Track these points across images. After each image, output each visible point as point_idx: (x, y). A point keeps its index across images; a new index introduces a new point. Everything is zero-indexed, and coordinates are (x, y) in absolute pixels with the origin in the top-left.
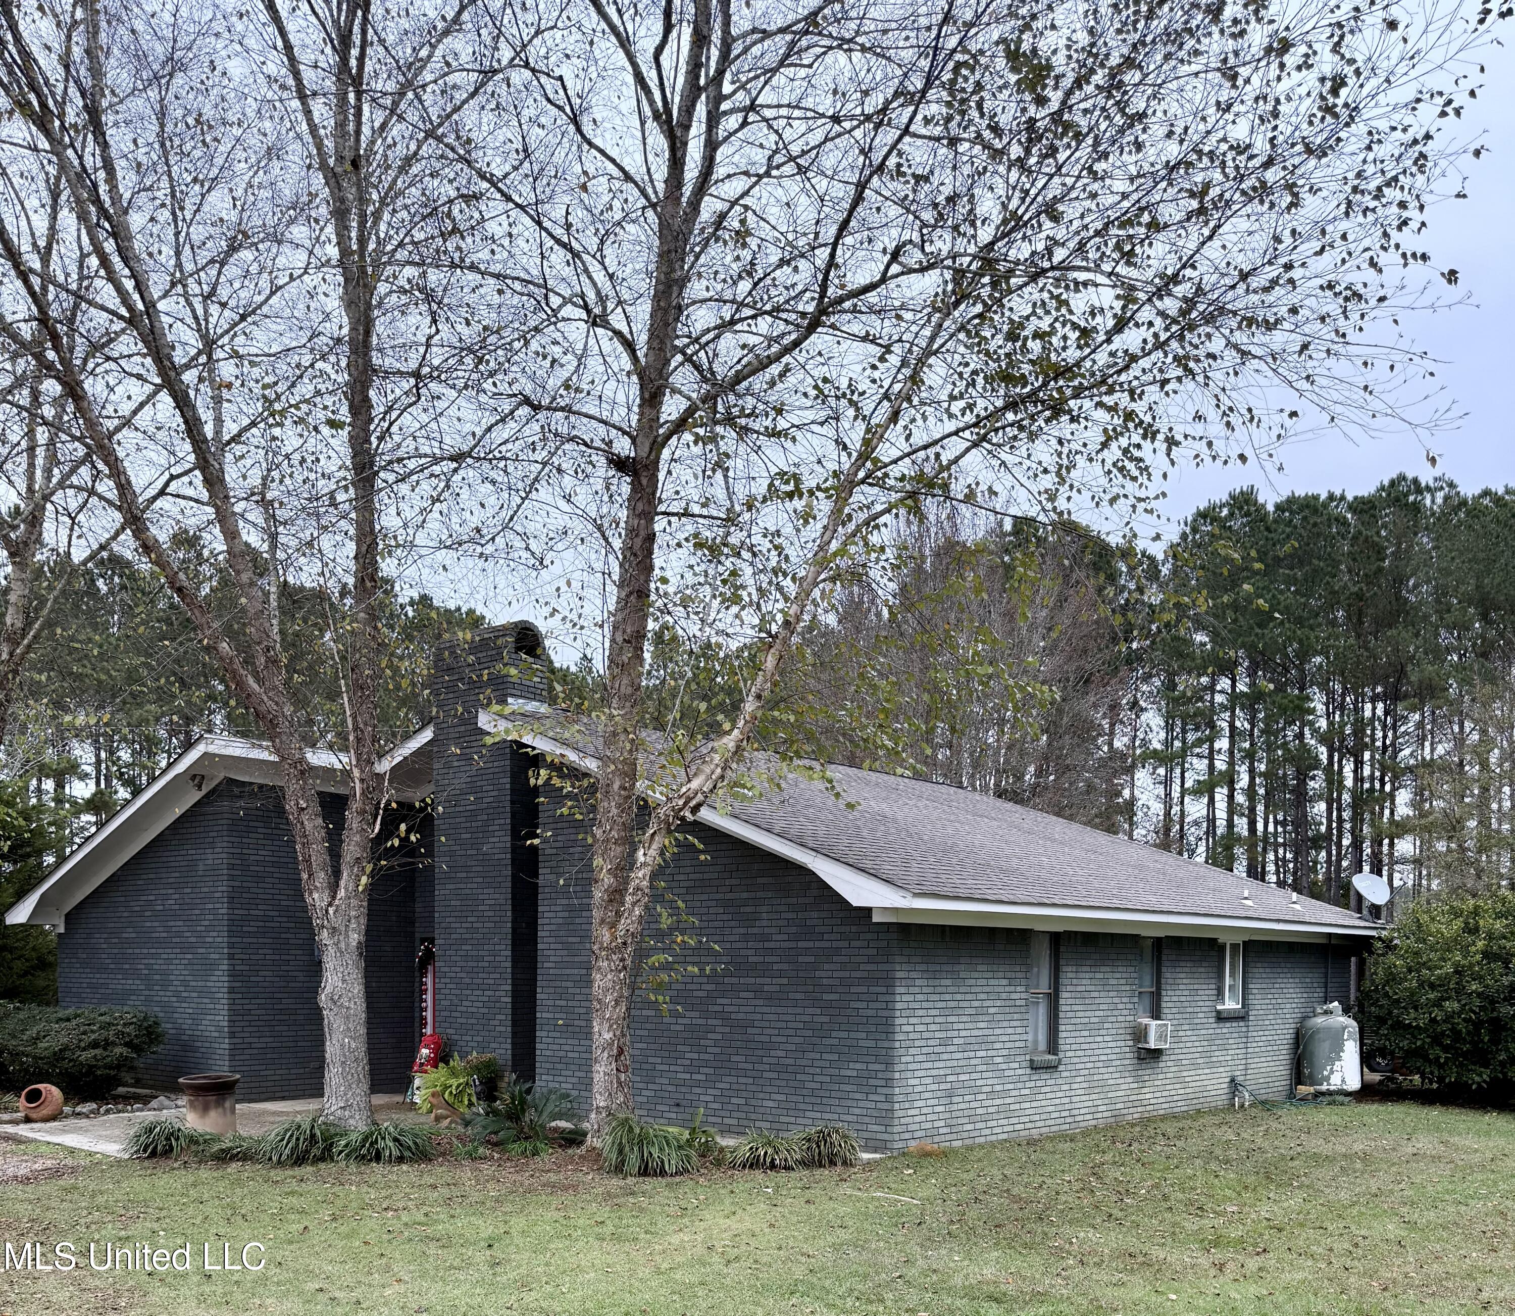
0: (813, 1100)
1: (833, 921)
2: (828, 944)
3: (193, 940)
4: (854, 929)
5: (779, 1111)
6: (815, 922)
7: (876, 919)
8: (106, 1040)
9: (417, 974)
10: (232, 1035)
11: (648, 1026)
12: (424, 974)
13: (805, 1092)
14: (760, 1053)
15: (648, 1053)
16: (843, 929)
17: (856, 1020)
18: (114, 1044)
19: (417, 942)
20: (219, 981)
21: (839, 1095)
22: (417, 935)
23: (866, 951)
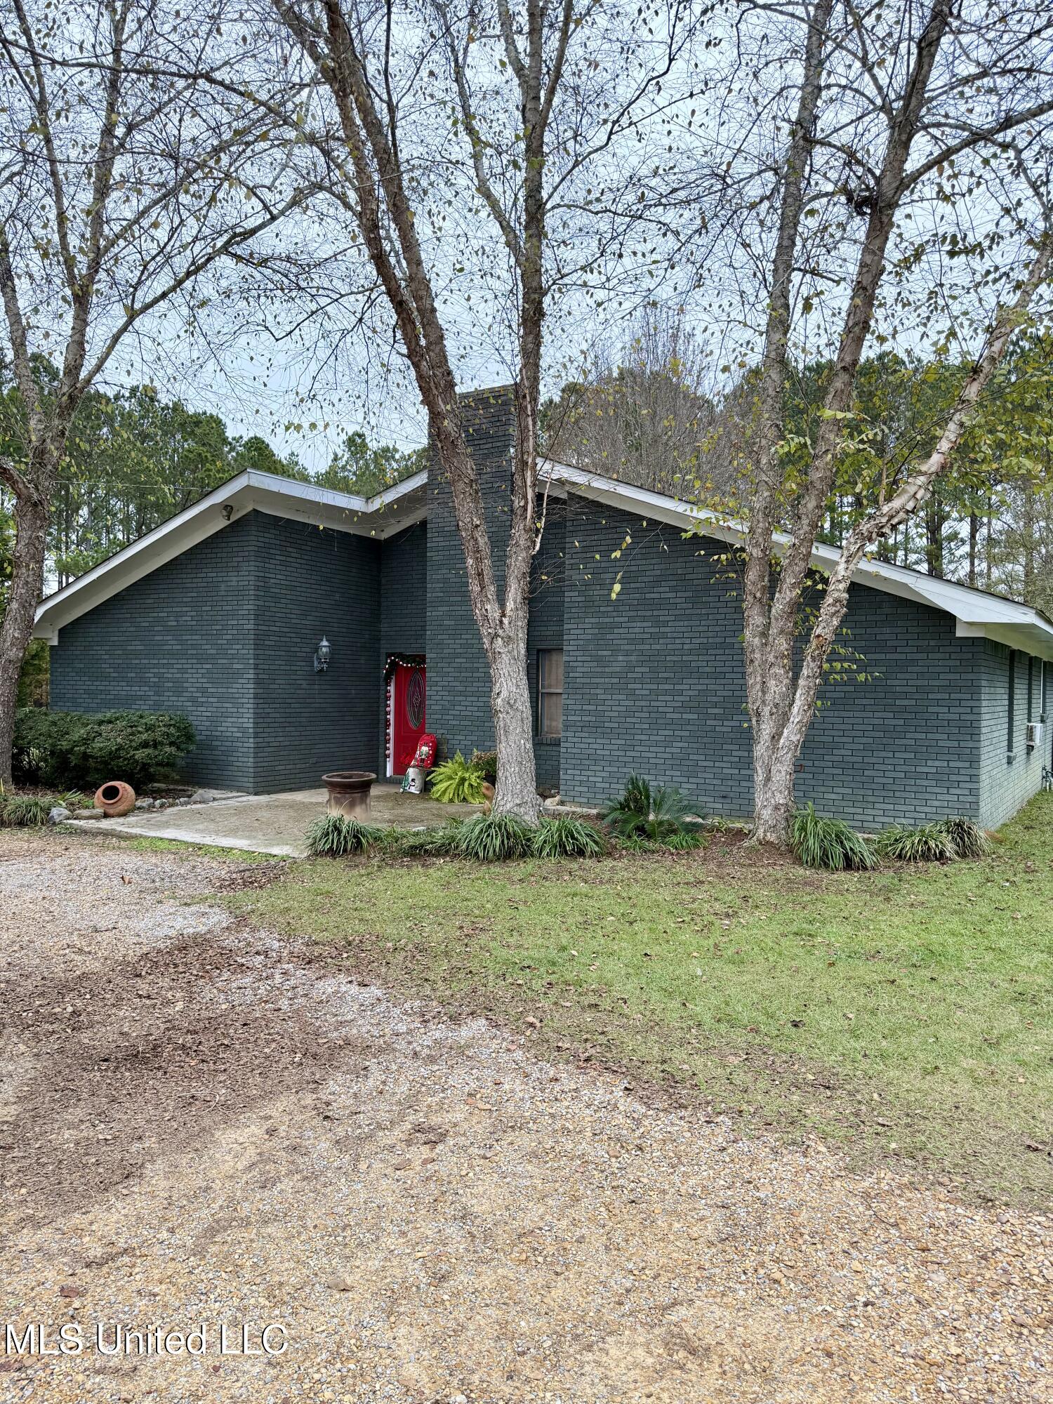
0: (884, 793)
1: (909, 636)
2: (903, 656)
3: (214, 652)
4: (932, 643)
5: (844, 803)
6: (887, 637)
7: (960, 633)
8: (154, 740)
9: (382, 683)
10: (256, 735)
11: (689, 728)
12: (388, 684)
13: (874, 786)
14: (821, 751)
15: (690, 751)
16: (920, 643)
17: (935, 723)
18: (162, 744)
19: (383, 658)
20: (245, 688)
21: (914, 789)
22: (383, 651)
23: (947, 663)
